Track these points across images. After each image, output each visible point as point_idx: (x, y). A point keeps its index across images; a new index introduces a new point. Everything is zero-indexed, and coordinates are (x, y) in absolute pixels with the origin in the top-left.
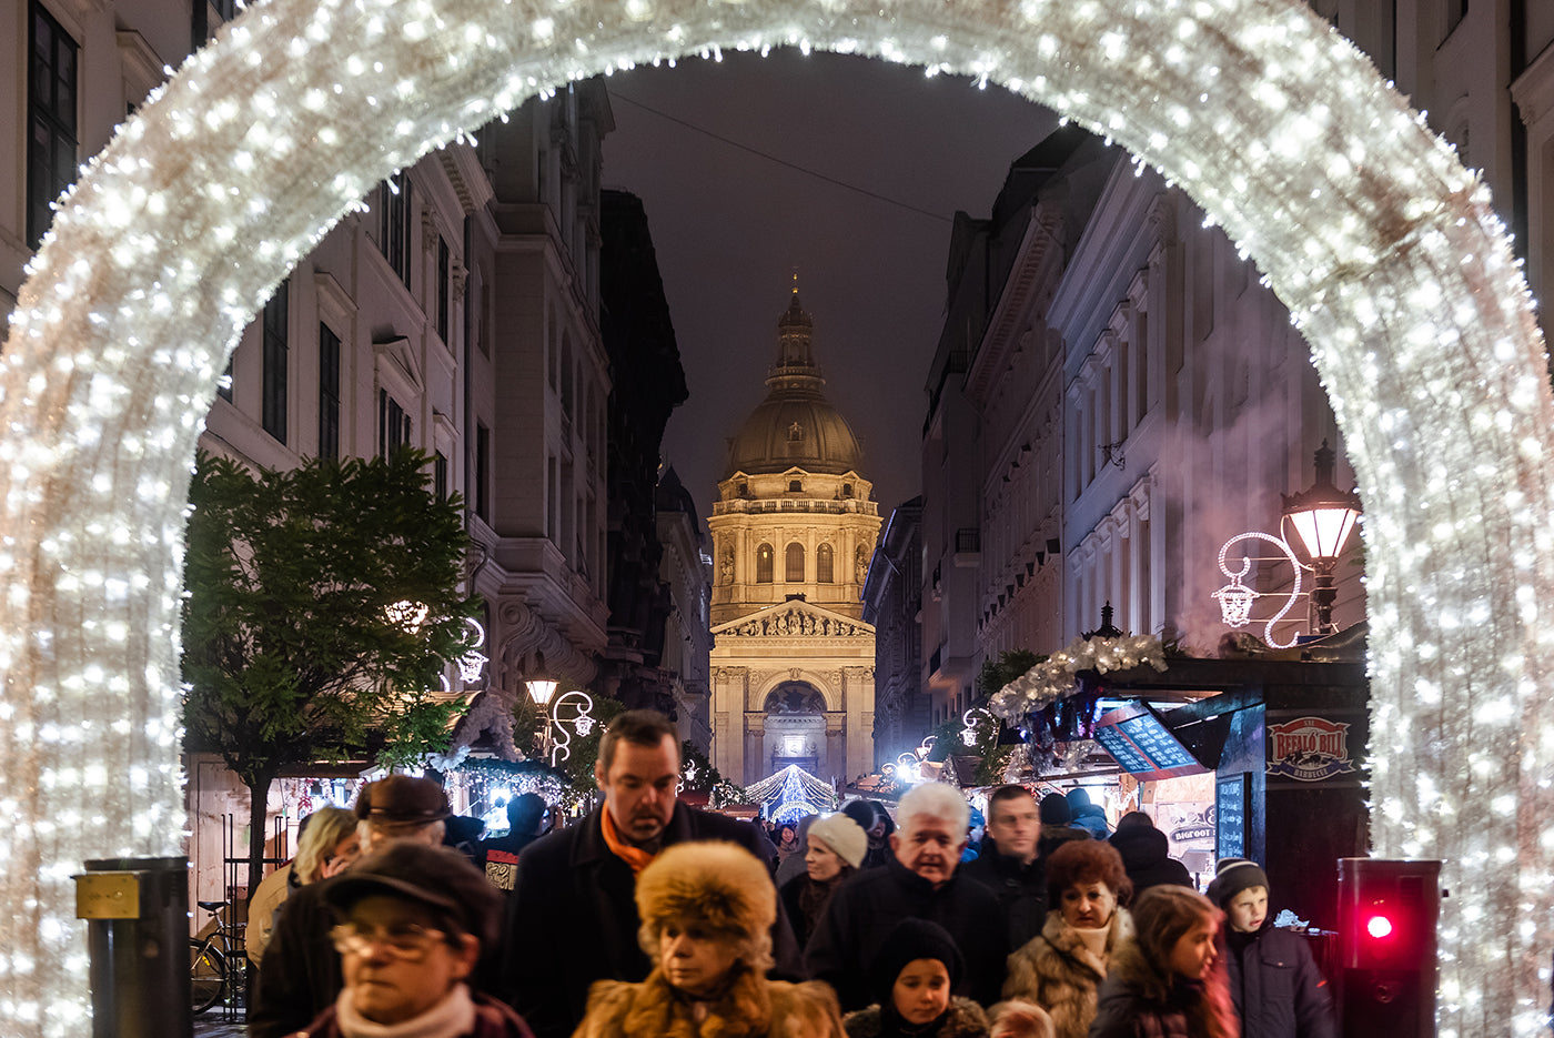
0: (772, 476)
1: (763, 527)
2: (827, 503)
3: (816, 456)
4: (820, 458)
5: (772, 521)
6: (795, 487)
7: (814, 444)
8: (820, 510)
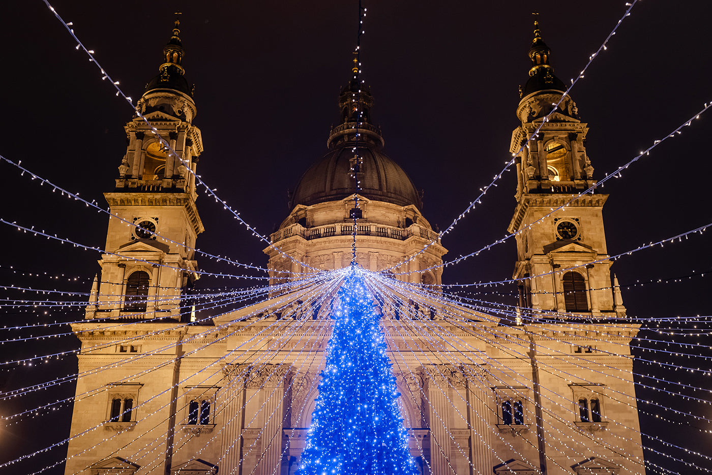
0: (332, 204)
1: (320, 253)
2: (389, 229)
3: (376, 187)
4: (381, 189)
5: (331, 245)
6: (357, 214)
7: (375, 176)
8: (382, 233)
